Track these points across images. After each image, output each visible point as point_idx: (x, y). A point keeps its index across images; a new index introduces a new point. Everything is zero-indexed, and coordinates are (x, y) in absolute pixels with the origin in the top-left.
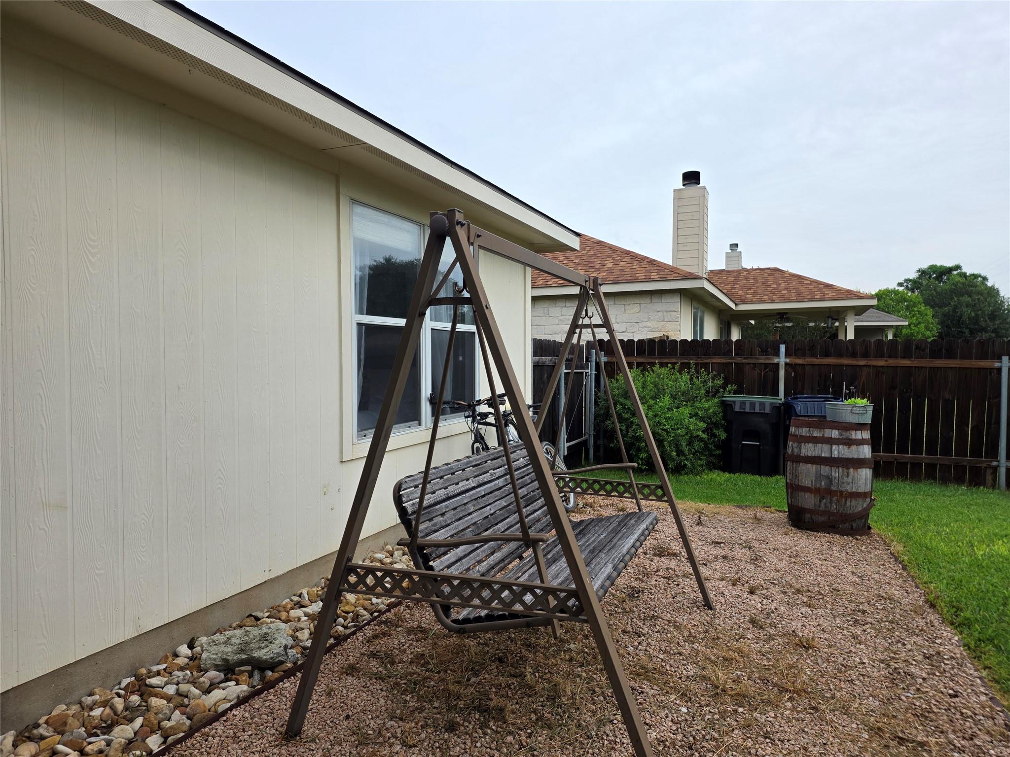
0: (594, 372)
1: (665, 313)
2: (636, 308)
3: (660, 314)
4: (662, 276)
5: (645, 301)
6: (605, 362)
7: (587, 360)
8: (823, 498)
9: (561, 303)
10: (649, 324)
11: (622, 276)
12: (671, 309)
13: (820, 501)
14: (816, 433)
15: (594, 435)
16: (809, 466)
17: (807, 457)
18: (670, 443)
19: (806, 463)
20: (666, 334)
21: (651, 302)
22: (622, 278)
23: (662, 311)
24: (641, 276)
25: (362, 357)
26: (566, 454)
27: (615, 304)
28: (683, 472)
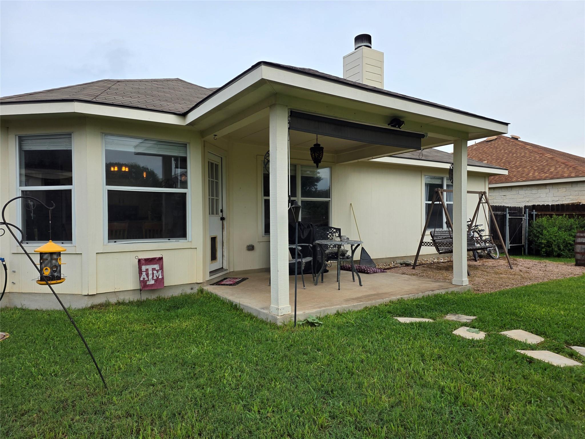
0: (528, 218)
1: (579, 192)
2: (564, 190)
3: (576, 192)
4: (577, 175)
5: (569, 187)
6: (535, 214)
7: (524, 213)
8: (583, 255)
9: (524, 189)
10: (571, 197)
11: (556, 175)
12: (582, 190)
13: (582, 257)
14: (582, 235)
15: (528, 244)
16: (579, 245)
17: (579, 243)
18: (555, 245)
19: (578, 244)
20: (579, 201)
21: (572, 187)
22: (556, 177)
23: (578, 191)
24: (566, 175)
25: (427, 211)
26: (509, 248)
27: (553, 188)
28: (561, 257)
